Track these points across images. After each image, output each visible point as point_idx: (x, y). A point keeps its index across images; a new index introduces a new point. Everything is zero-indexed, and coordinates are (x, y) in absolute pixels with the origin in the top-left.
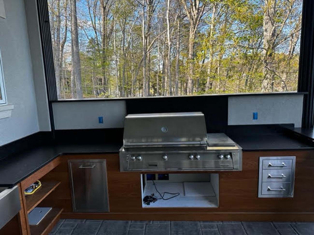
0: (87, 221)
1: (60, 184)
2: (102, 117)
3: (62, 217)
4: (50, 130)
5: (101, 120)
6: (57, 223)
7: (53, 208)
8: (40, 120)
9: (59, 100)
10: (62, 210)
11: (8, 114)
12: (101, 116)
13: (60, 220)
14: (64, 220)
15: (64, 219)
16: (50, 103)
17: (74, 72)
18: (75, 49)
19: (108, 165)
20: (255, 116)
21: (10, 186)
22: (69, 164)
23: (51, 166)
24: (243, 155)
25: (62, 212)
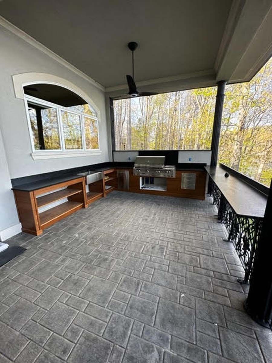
4: (112, 161)
5: (129, 159)
8: (109, 158)
9: (116, 150)
11: (100, 154)
15: (114, 190)
16: (113, 151)
17: (127, 140)
18: (129, 126)
19: (129, 173)
20: (190, 160)
24: (176, 172)
25: (114, 188)
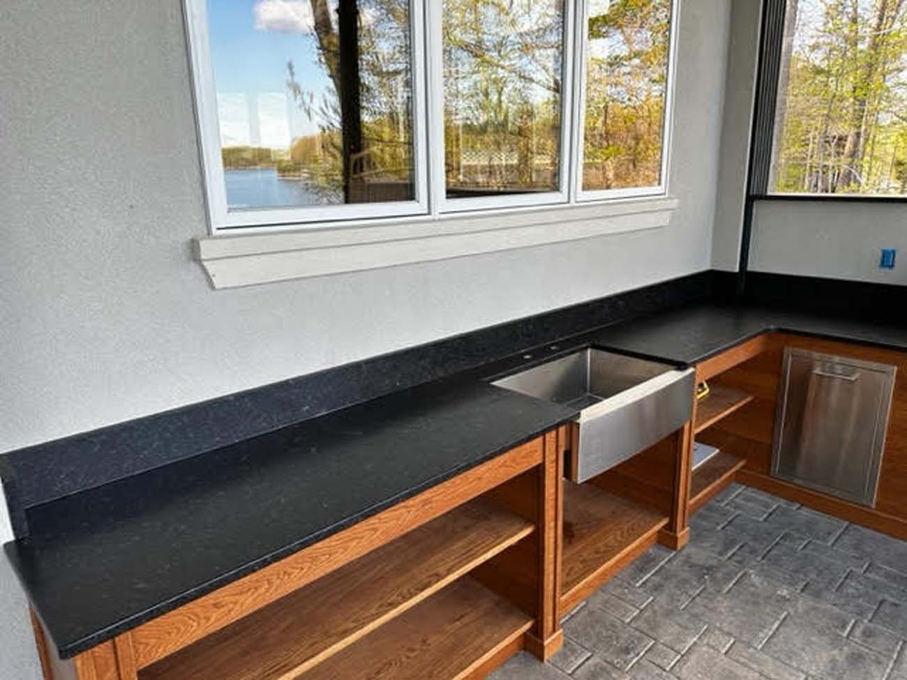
0: (803, 508)
1: (752, 402)
2: (894, 252)
3: (739, 478)
4: (737, 270)
5: (887, 259)
6: (724, 487)
7: (721, 450)
9: (769, 193)
10: (741, 464)
11: (664, 219)
12: (890, 248)
13: (733, 484)
14: (744, 487)
15: (744, 483)
16: (750, 200)
21: (681, 366)
22: (785, 356)
23: (739, 355)
25: (743, 467)
